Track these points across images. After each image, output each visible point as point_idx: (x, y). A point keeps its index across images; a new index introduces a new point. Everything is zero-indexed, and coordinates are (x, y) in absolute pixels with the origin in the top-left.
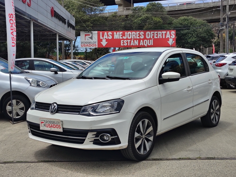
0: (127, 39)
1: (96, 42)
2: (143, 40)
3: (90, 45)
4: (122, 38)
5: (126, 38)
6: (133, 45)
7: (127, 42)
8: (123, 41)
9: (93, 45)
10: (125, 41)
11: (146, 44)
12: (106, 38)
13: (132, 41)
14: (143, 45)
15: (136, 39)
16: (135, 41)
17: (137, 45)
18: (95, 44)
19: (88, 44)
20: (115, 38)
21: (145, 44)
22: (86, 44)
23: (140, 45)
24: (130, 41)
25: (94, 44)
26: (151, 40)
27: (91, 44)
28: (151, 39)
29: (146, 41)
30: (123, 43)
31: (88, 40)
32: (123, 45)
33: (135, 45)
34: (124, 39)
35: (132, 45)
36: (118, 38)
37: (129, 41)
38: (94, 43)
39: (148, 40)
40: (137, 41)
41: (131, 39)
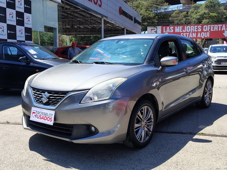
0: (186, 32)
2: (200, 32)
4: (182, 31)
5: (185, 31)
6: (192, 37)
7: (186, 35)
8: (183, 34)
10: (184, 34)
12: (168, 32)
13: (191, 34)
14: (200, 37)
15: (194, 32)
16: (193, 33)
17: (195, 37)
20: (176, 32)
21: (202, 36)
23: (198, 37)
24: (189, 33)
26: (207, 33)
28: (208, 32)
29: (203, 34)
31: (153, 33)
33: (193, 37)
34: (184, 33)
36: (179, 32)
37: (188, 34)
39: (205, 33)
40: (195, 33)
41: (190, 32)
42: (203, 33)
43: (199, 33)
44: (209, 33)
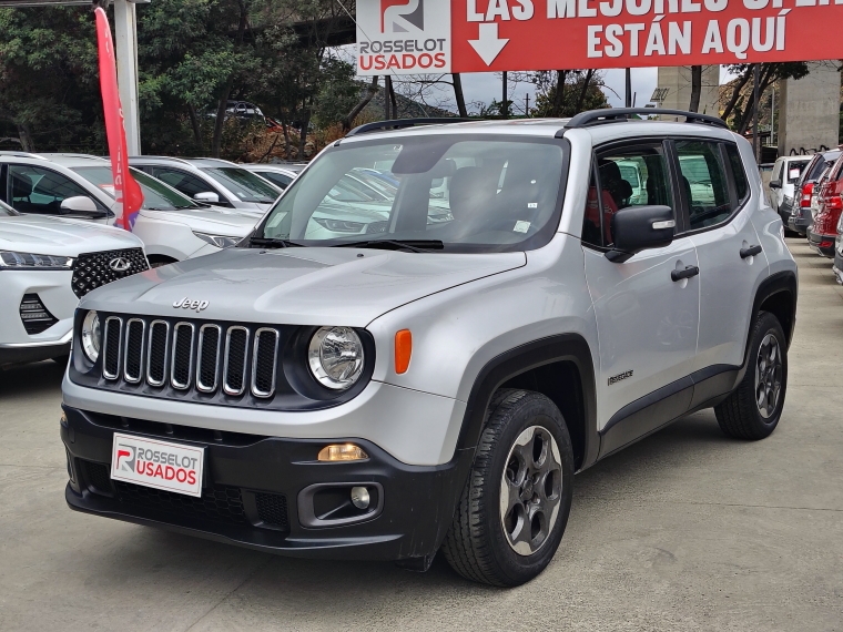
0: (624, 17)
1: (441, 41)
2: (723, 18)
3: (409, 61)
4: (592, 13)
5: (616, 11)
6: (662, 52)
7: (625, 38)
8: (599, 28)
9: (425, 61)
10: (610, 28)
11: (738, 42)
12: (497, 18)
13: (656, 29)
14: (720, 49)
15: (680, 17)
16: (673, 26)
17: (686, 49)
18: (437, 50)
19: (399, 56)
20: (551, 14)
21: (731, 47)
22: (388, 56)
23: (705, 50)
24: (641, 26)
25: (433, 54)
26: (770, 21)
27: (417, 54)
28: (775, 12)
29: (738, 29)
30: (598, 41)
31: (397, 28)
32: (599, 54)
33: (672, 51)
34: (603, 20)
35: (655, 52)
36: (571, 14)
37: (635, 28)
38: (430, 45)
39: (756, 21)
40: (687, 25)
41: (647, 19)
42: (743, 23)
43: (713, 26)
44: (781, 21)
